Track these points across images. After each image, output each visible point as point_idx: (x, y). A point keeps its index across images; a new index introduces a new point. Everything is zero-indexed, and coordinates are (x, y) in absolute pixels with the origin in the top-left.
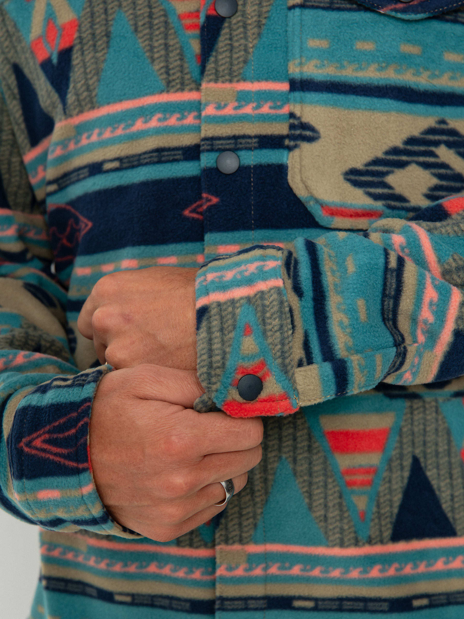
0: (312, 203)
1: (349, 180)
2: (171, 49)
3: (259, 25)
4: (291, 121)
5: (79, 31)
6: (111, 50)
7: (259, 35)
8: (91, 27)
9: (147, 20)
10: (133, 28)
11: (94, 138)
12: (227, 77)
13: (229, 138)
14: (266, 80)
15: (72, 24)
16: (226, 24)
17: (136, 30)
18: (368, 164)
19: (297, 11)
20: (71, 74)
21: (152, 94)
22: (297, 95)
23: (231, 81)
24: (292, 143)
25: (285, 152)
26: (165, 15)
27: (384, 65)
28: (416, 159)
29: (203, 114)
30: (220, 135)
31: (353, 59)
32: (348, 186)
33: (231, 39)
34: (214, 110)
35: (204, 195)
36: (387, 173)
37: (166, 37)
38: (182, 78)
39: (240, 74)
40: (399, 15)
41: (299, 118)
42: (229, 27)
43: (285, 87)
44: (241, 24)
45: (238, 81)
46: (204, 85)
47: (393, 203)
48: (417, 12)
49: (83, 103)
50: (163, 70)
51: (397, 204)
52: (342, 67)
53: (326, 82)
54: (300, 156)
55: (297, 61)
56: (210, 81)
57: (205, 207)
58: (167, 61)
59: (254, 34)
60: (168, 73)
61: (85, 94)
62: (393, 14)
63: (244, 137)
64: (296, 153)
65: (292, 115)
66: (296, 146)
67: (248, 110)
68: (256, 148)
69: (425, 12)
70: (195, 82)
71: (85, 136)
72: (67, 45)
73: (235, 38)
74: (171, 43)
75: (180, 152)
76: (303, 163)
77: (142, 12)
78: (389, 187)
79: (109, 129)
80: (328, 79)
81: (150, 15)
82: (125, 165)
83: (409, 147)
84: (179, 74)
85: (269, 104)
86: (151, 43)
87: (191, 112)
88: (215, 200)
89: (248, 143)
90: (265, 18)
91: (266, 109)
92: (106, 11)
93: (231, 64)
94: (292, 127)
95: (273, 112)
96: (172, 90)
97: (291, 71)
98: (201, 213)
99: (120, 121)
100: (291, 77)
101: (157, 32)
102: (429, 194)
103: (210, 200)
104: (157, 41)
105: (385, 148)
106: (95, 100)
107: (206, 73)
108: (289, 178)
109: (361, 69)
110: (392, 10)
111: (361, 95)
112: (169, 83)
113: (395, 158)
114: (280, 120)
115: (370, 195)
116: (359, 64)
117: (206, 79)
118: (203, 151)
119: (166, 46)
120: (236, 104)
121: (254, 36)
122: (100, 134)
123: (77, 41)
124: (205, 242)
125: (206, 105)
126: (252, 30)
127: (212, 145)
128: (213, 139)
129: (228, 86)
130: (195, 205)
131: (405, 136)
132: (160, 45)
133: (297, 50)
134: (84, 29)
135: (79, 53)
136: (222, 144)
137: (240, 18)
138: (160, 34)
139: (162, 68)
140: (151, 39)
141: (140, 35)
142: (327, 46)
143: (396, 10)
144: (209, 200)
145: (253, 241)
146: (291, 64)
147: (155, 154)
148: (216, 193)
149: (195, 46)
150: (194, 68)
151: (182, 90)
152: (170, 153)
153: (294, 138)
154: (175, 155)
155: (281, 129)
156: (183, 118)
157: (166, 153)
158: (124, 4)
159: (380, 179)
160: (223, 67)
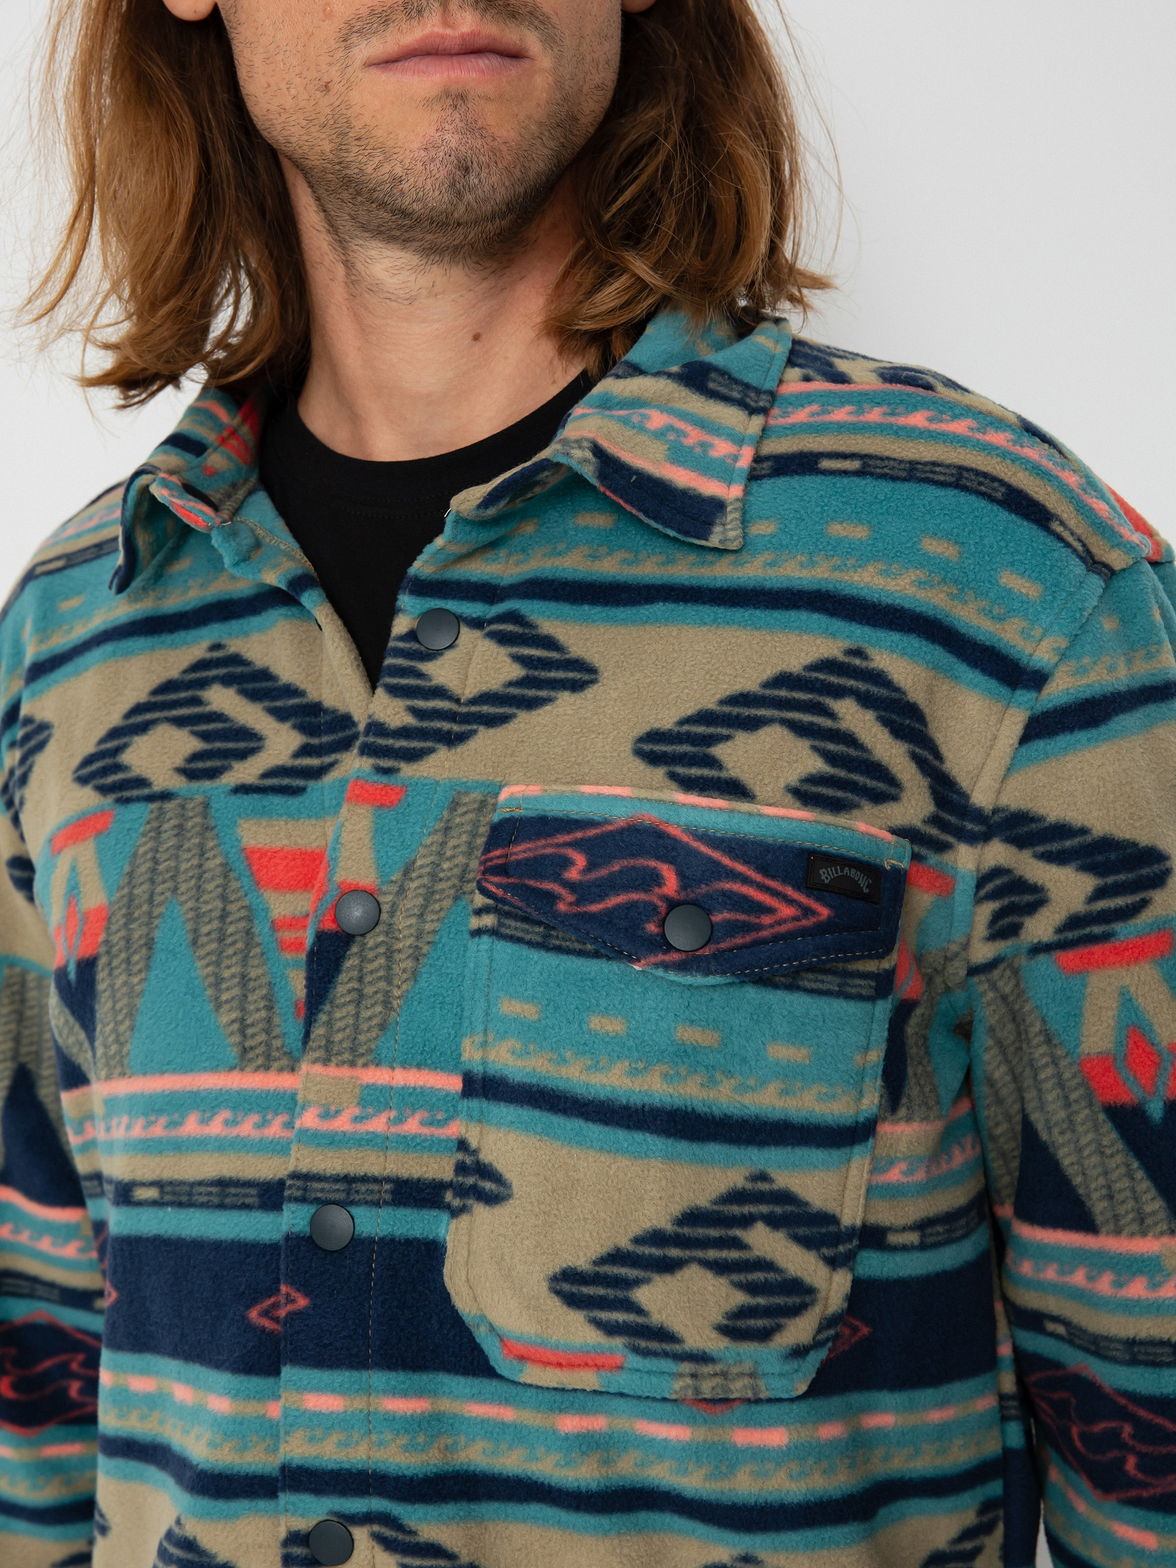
0: (482, 1330)
1: (558, 1293)
2: (251, 984)
3: (417, 956)
4: (461, 1155)
5: (107, 930)
6: (153, 973)
7: (415, 975)
9: (216, 924)
10: (190, 936)
12: (347, 1056)
13: (337, 1179)
14: (419, 1066)
15: (98, 914)
16: (355, 949)
17: (194, 943)
18: (600, 1261)
19: (485, 939)
21: (215, 1070)
22: (475, 1104)
23: (352, 1064)
24: (457, 1203)
25: (445, 1216)
26: (249, 919)
27: (640, 1065)
28: (699, 1254)
29: (299, 1122)
30: (322, 1172)
31: (581, 1048)
32: (555, 1304)
34: (317, 1120)
35: (283, 1289)
36: (637, 1282)
37: (245, 961)
38: (268, 1045)
39: (370, 1051)
40: (672, 976)
41: (475, 1152)
42: (361, 954)
43: (455, 1084)
44: (382, 950)
45: (365, 1065)
46: (304, 1067)
47: (644, 1343)
48: (707, 973)
49: (112, 1063)
50: (236, 1026)
51: (654, 1345)
52: (561, 1061)
53: (531, 1086)
54: (470, 1231)
55: (479, 1039)
56: (315, 1061)
57: (285, 1312)
58: (243, 1009)
59: (404, 971)
60: (242, 1033)
61: (114, 1048)
62: (660, 972)
63: (365, 1179)
64: (464, 1220)
65: (462, 1145)
66: (463, 1209)
67: (378, 1124)
68: (386, 1203)
69: (723, 973)
70: (289, 1055)
72: (89, 953)
73: (368, 979)
74: (253, 974)
75: (254, 1191)
76: (474, 1247)
77: (209, 907)
78: (640, 1311)
79: (142, 1121)
80: (534, 1081)
81: (224, 916)
82: (166, 1198)
83: (686, 1231)
84: (262, 1037)
85: (420, 1115)
86: (217, 970)
87: (277, 1115)
88: (302, 1302)
89: (372, 1192)
90: (428, 943)
91: (413, 1126)
92: (152, 897)
93: (356, 1029)
94: (461, 1168)
95: (426, 1131)
96: (248, 1069)
97: (465, 1057)
99: (160, 1111)
100: (468, 1067)
101: (230, 951)
102: (726, 1326)
103: (293, 1301)
104: (229, 967)
105: (636, 1230)
106: (125, 1061)
107: (311, 1043)
108: (446, 1271)
109: (596, 1067)
110: (657, 965)
111: (594, 1121)
112: (244, 1053)
113: (656, 1252)
114: (437, 1150)
115: (598, 1323)
116: (592, 1059)
117: (309, 1055)
118: (288, 1199)
119: (244, 979)
120: (357, 1111)
121: (405, 976)
123: (102, 949)
124: (282, 1382)
125: (306, 1106)
126: (402, 964)
127: (305, 1190)
128: (308, 1177)
129: (345, 1072)
130: (267, 1303)
131: (677, 1208)
132: (233, 976)
133: (477, 1018)
134: (115, 928)
136: (322, 1190)
137: (381, 939)
138: (235, 954)
139: (233, 1022)
140: (218, 964)
141: (203, 952)
142: (536, 1017)
143: (666, 966)
144: (290, 1300)
145: (368, 1391)
146: (466, 1043)
147: (214, 1190)
148: (305, 1288)
149: (296, 984)
150: (290, 1027)
151: (267, 1068)
152: (238, 1190)
153: (463, 1192)
154: (246, 1196)
155: (440, 1168)
156: (263, 1124)
157: (233, 1190)
158: (183, 887)
159: (620, 1294)
160: (340, 1036)
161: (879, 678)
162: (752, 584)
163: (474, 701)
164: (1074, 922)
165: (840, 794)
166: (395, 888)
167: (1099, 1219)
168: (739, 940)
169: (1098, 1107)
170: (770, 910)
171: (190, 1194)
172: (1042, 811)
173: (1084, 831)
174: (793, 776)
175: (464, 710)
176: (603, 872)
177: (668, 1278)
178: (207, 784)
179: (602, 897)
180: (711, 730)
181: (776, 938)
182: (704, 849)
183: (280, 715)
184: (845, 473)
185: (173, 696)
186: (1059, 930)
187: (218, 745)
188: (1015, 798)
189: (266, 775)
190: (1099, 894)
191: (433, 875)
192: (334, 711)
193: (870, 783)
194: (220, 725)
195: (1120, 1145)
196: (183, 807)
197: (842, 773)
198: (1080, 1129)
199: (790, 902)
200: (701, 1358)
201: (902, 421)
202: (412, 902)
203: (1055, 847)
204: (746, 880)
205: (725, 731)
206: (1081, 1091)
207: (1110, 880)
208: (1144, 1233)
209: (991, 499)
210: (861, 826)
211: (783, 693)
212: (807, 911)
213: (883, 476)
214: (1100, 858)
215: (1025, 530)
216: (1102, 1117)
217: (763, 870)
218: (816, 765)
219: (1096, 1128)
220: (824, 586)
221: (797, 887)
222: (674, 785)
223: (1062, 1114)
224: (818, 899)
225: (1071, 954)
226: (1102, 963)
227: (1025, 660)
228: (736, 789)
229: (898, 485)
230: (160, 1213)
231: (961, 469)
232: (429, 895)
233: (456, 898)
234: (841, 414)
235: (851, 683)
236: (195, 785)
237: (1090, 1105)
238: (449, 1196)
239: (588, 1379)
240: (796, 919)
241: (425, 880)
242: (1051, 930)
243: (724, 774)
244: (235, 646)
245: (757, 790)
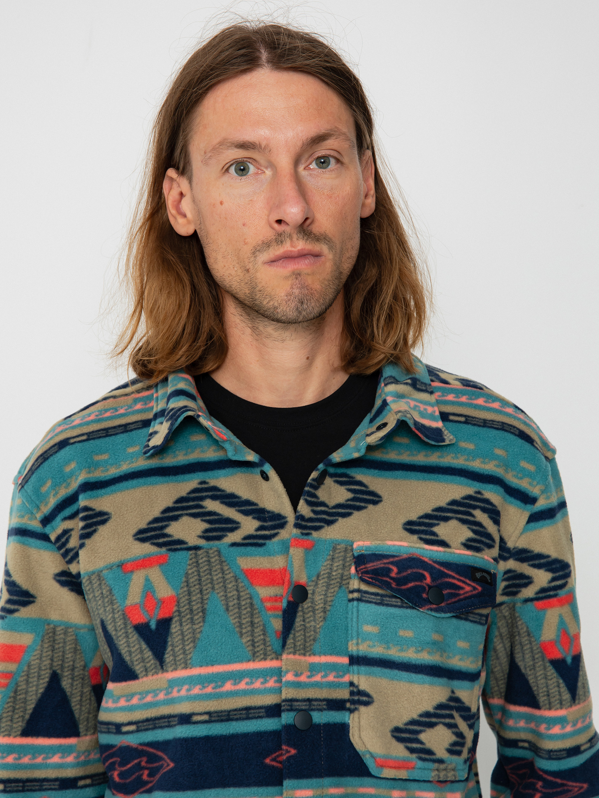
0: (368, 756)
1: (394, 736)
2: (255, 626)
3: (325, 611)
4: (351, 689)
5: (178, 606)
6: (207, 624)
7: (325, 618)
8: (189, 603)
9: (236, 601)
10: (224, 607)
11: (183, 693)
12: (302, 651)
13: (304, 700)
14: (331, 654)
15: (171, 598)
16: (300, 609)
17: (227, 609)
18: (407, 724)
19: (355, 603)
20: (169, 639)
21: (241, 661)
22: (355, 668)
23: (304, 655)
24: (352, 707)
25: (347, 713)
26: (251, 598)
27: (420, 649)
28: (443, 720)
29: (284, 679)
30: (298, 698)
31: (396, 643)
33: (304, 621)
34: (293, 677)
35: (284, 747)
36: (420, 732)
37: (252, 615)
38: (265, 649)
39: (311, 649)
40: (434, 614)
41: (357, 687)
42: (302, 611)
43: (345, 661)
44: (310, 609)
45: (310, 655)
46: (284, 656)
47: (423, 756)
48: (445, 612)
49: (178, 663)
50: (250, 643)
51: (427, 757)
52: (388, 648)
53: (377, 658)
54: (359, 718)
55: (355, 641)
56: (290, 653)
57: (284, 757)
58: (252, 636)
59: (321, 617)
60: (253, 646)
61: (181, 656)
62: (429, 612)
63: (316, 700)
64: (356, 714)
65: (352, 684)
66: (356, 709)
67: (318, 678)
68: (325, 709)
69: (450, 612)
70: (275, 653)
71: (175, 690)
72: (167, 616)
73: (307, 620)
74: (256, 621)
75: (263, 710)
76: (361, 723)
77: (232, 594)
78: (421, 743)
79: (198, 687)
80: (378, 656)
81: (239, 598)
82: (213, 719)
83: (438, 711)
84: (262, 647)
85: (334, 674)
86: (240, 620)
87: (272, 677)
88: (293, 752)
89: (320, 705)
90: (330, 606)
91: (331, 678)
92: (201, 592)
93: (305, 641)
94: (352, 693)
95: (336, 680)
96: (257, 660)
97: (350, 649)
98: (280, 762)
99: (211, 682)
100: (350, 653)
101: (245, 612)
102: (449, 749)
104: (244, 619)
105: (420, 712)
106: (189, 662)
107: (287, 646)
108: (350, 735)
109: (402, 650)
110: (428, 609)
111: (402, 670)
112: (254, 654)
113: (427, 720)
114: (342, 687)
115: (408, 748)
116: (401, 647)
117: (286, 652)
118: (284, 711)
119: (252, 624)
120: (309, 674)
121: (321, 619)
122: (188, 690)
123: (177, 614)
124: (284, 787)
125: (287, 672)
126: (319, 615)
127: (291, 706)
128: (292, 700)
129: (303, 658)
130: (274, 756)
131: (435, 703)
132: (247, 622)
133: (355, 634)
134: (182, 605)
135: (178, 623)
136: (299, 705)
137: (310, 605)
138: (247, 613)
139: (249, 641)
140: (240, 617)
141: (231, 613)
142: (378, 632)
143: (431, 610)
144: (288, 752)
145: (322, 787)
146: (350, 643)
147: (244, 712)
148: (294, 746)
149: (277, 624)
150: (274, 642)
151: (265, 659)
152: (255, 711)
153: (353, 702)
154: (260, 713)
155: (344, 694)
156: (265, 682)
157: (252, 711)
158: (216, 587)
159: (415, 736)
160: (299, 643)
161: (487, 501)
162: (435, 464)
163: (334, 507)
164: (543, 590)
165: (478, 545)
166: (314, 583)
167: (541, 704)
168: (453, 600)
169: (546, 660)
170: (462, 588)
171: (228, 715)
172: (532, 549)
173: (548, 556)
174: (463, 539)
175: (331, 511)
176: (405, 574)
177: (431, 730)
178: (217, 543)
179: (405, 584)
180: (431, 521)
181: (466, 598)
182: (437, 566)
183: (246, 513)
184: (460, 422)
185: (185, 504)
186: (537, 593)
187: (217, 526)
188: (521, 544)
189: (245, 538)
190: (553, 579)
191: (329, 577)
192: (273, 512)
193: (488, 541)
194: (216, 517)
195: (555, 675)
196: (207, 552)
197: (478, 537)
198: (537, 669)
199: (469, 585)
200: (441, 761)
201: (475, 402)
202: (321, 589)
203: (537, 562)
204: (454, 578)
205: (436, 522)
206: (540, 654)
207: (557, 574)
208: (561, 708)
209: (515, 435)
210: (486, 557)
211: (455, 508)
212: (475, 588)
213: (474, 425)
214: (554, 566)
215: (527, 446)
216: (548, 664)
217: (458, 573)
218: (470, 534)
219: (545, 668)
220: (464, 467)
221: (470, 580)
222: (422, 542)
223: (531, 663)
224: (478, 584)
225: (541, 602)
226: (551, 606)
227: (530, 494)
228: (443, 544)
229: (481, 428)
230: (209, 726)
231: (503, 423)
232: (328, 586)
233: (340, 587)
234: (451, 397)
235: (478, 504)
236: (211, 543)
237: (543, 660)
238: (348, 705)
239: (403, 774)
240: (471, 591)
241: (326, 580)
242: (533, 593)
243: (439, 538)
244: (213, 483)
245: (451, 543)
